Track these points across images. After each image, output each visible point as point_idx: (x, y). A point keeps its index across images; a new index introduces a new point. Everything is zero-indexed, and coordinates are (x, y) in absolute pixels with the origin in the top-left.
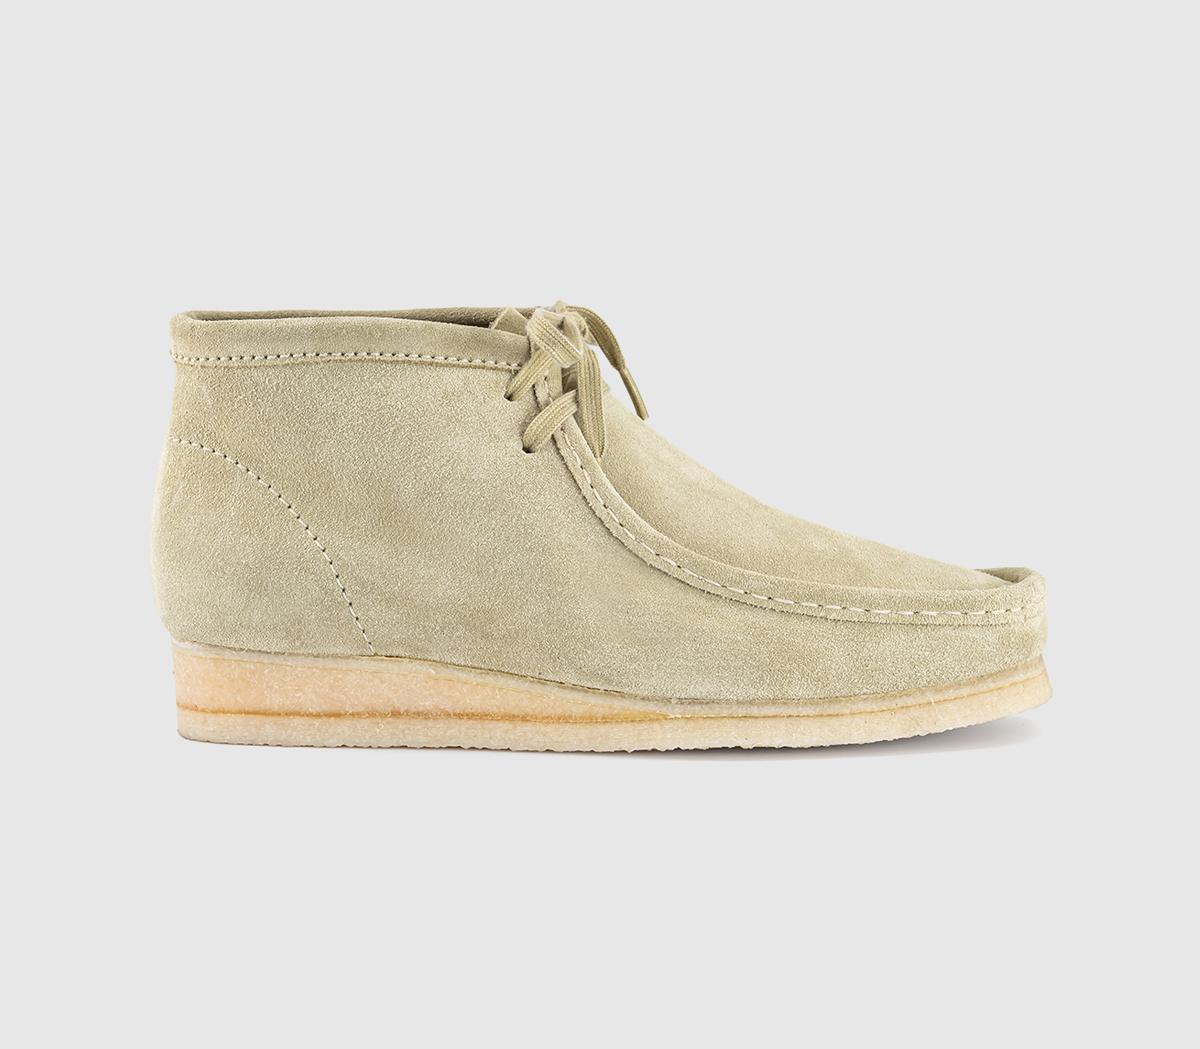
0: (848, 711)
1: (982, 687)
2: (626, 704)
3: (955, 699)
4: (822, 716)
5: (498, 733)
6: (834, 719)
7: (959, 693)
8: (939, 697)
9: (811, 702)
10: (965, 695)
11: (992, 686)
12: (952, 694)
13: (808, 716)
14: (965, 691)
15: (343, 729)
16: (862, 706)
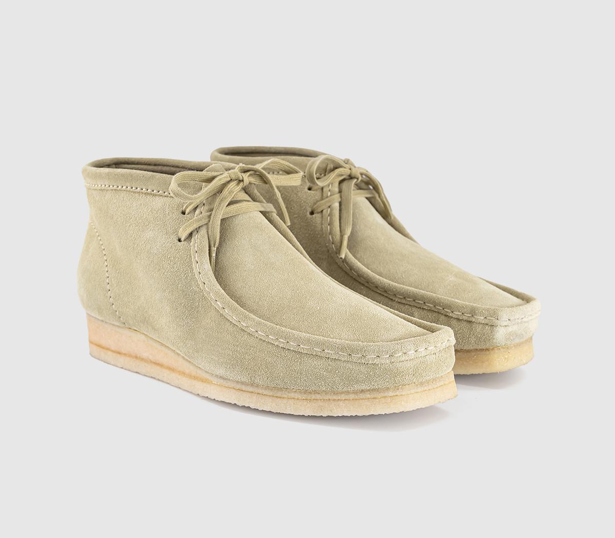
0: (286, 396)
1: (362, 396)
2: (199, 372)
3: (345, 400)
4: (273, 396)
5: (165, 374)
6: (279, 399)
7: (347, 397)
8: (335, 397)
9: (267, 388)
10: (351, 399)
11: (368, 396)
12: (343, 397)
13: (267, 395)
14: (352, 396)
15: (122, 360)
16: (292, 395)
